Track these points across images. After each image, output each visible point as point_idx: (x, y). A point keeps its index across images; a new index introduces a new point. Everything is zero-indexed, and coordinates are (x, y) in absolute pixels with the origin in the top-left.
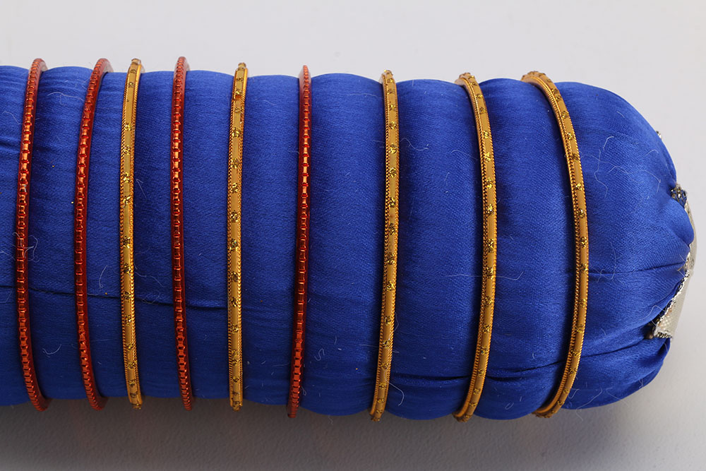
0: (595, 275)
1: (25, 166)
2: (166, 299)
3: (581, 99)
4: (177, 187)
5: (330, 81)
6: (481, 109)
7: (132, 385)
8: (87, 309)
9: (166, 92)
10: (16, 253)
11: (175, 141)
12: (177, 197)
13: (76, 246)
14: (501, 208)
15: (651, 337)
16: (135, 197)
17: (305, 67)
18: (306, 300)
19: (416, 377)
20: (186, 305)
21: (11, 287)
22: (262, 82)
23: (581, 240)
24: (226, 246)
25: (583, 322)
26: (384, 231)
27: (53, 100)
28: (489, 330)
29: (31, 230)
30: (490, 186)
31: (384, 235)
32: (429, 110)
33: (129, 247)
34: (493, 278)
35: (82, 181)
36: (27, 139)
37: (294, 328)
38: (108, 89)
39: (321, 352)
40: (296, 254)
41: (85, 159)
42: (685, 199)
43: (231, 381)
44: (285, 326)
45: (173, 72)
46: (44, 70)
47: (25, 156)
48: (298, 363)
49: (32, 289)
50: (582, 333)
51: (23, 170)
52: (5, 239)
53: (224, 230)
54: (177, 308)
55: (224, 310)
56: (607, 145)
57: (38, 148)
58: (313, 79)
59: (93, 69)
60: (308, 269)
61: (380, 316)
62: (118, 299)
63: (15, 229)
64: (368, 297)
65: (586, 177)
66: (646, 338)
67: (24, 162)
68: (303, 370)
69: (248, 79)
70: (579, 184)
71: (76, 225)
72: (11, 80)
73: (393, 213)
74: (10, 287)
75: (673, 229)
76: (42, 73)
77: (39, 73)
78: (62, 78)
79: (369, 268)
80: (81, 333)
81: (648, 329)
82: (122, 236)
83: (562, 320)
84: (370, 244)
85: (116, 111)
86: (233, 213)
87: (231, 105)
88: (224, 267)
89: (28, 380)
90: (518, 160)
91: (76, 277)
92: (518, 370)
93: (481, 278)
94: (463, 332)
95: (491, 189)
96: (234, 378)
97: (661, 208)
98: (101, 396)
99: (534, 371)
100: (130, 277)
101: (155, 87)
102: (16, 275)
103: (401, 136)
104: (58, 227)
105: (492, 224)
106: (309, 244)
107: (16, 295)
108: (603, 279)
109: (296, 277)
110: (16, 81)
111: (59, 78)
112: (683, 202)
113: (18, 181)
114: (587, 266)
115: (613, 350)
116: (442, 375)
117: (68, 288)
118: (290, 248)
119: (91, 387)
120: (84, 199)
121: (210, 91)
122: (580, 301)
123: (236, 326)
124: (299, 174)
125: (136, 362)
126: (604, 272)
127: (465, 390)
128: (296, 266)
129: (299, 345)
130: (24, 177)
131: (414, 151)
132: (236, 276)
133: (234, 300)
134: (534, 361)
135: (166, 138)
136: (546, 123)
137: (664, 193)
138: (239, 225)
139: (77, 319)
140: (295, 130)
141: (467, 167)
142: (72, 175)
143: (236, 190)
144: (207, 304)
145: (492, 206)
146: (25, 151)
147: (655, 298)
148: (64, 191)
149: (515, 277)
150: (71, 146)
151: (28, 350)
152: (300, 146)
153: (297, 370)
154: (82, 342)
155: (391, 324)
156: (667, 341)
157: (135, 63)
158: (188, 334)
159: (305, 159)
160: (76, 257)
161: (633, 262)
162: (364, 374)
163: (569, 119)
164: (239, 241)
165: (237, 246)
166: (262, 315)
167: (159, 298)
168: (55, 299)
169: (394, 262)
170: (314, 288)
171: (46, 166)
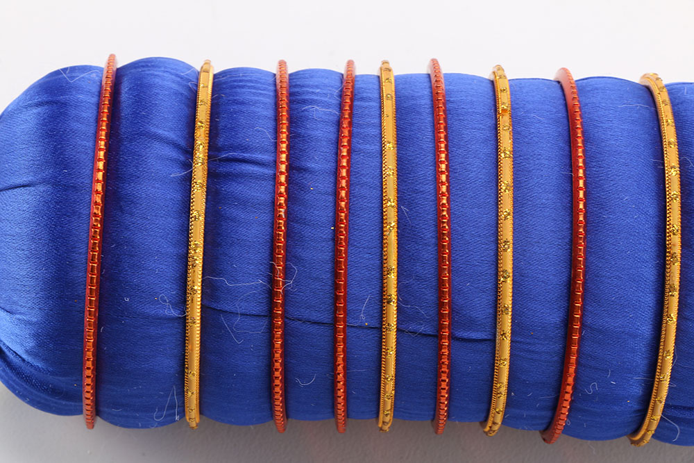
1: (282, 189)
2: (430, 330)
4: (445, 213)
5: (597, 89)
7: (387, 415)
8: (347, 341)
9: (426, 104)
10: (273, 282)
11: (442, 162)
12: (445, 225)
13: (337, 275)
16: (398, 222)
18: (581, 333)
20: (452, 337)
21: (266, 316)
22: (524, 91)
24: (497, 276)
26: (665, 260)
27: (306, 113)
29: (288, 257)
31: (665, 264)
33: (393, 277)
35: (343, 206)
36: (284, 160)
37: (566, 362)
39: (593, 385)
41: (347, 182)
44: (556, 358)
47: (283, 178)
48: (568, 397)
49: (287, 318)
51: (281, 193)
52: (261, 267)
53: (494, 259)
54: (443, 341)
55: (491, 342)
57: (295, 169)
62: (379, 329)
63: (272, 256)
64: (646, 330)
67: (282, 184)
71: (337, 253)
72: (258, 89)
73: (675, 241)
74: (264, 316)
78: (312, 87)
79: (649, 300)
80: (339, 365)
82: (386, 265)
84: (649, 273)
85: (374, 126)
86: (504, 242)
87: (497, 120)
88: (494, 299)
91: (337, 308)
96: (497, 410)
100: (393, 308)
101: (413, 98)
102: (273, 305)
103: (681, 154)
104: (317, 254)
106: (586, 275)
107: (272, 326)
109: (571, 310)
110: (264, 90)
111: (308, 86)
113: (276, 206)
117: (326, 318)
118: (564, 278)
120: (346, 225)
123: (505, 360)
124: (575, 199)
125: (393, 392)
128: (571, 296)
129: (570, 379)
130: (282, 202)
132: (506, 308)
133: (503, 332)
135: (432, 159)
138: (511, 255)
139: (335, 351)
142: (331, 198)
143: (508, 217)
144: (474, 335)
146: (282, 173)
148: (323, 214)
150: (330, 167)
151: (281, 381)
152: (572, 166)
153: (566, 404)
154: (339, 374)
155: (670, 358)
158: (452, 367)
159: (581, 182)
160: (337, 287)
162: (636, 406)
164: (511, 272)
165: (509, 277)
166: (532, 348)
167: (422, 329)
168: (313, 329)
169: (676, 294)
170: (589, 321)
171: (303, 188)
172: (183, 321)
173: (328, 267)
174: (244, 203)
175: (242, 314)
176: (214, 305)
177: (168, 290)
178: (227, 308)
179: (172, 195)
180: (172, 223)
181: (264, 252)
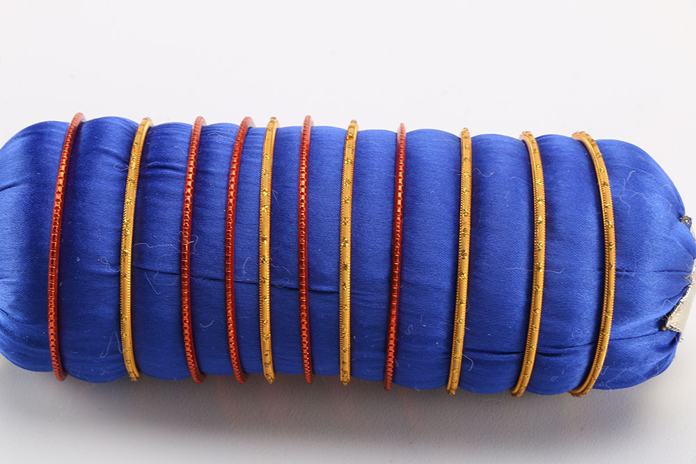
0: (620, 273)
1: (190, 183)
2: (293, 284)
3: (612, 147)
4: (303, 206)
6: (535, 150)
7: (266, 355)
8: (234, 292)
10: (181, 247)
11: (303, 166)
13: (226, 242)
14: (549, 220)
15: (664, 329)
16: (271, 207)
17: (402, 124)
18: (399, 285)
19: (482, 351)
20: (309, 290)
23: (610, 245)
24: (339, 243)
25: (611, 309)
26: (459, 235)
27: (211, 140)
28: (539, 312)
29: (193, 231)
30: (540, 203)
31: (459, 237)
32: (495, 150)
33: (266, 243)
34: (542, 271)
35: (232, 194)
36: (192, 164)
37: (390, 307)
38: (253, 134)
39: (410, 328)
40: (392, 251)
41: (235, 179)
42: (691, 223)
43: (341, 351)
44: (383, 307)
45: (301, 127)
46: (204, 125)
47: (190, 176)
48: (392, 336)
49: (193, 276)
50: (610, 317)
51: (188, 186)
52: (173, 238)
53: (337, 232)
55: (337, 294)
56: (630, 178)
57: (200, 172)
58: (407, 134)
59: (239, 125)
60: (401, 262)
61: (455, 300)
62: (257, 284)
63: (181, 229)
64: (446, 284)
65: (615, 200)
66: (660, 330)
67: (189, 180)
68: (396, 342)
69: (358, 132)
70: (608, 203)
71: (227, 227)
73: (466, 220)
74: (176, 274)
75: (680, 242)
76: (203, 127)
77: (200, 127)
79: (447, 262)
80: (229, 309)
81: (661, 323)
82: (261, 235)
83: (595, 307)
84: (448, 243)
85: (258, 148)
86: (345, 218)
87: (345, 143)
88: (338, 260)
89: (188, 349)
90: (562, 185)
91: (226, 266)
92: (560, 347)
93: (532, 272)
94: (518, 314)
95: (541, 205)
96: (344, 350)
97: (671, 226)
98: (244, 372)
99: (573, 349)
100: (267, 266)
102: (181, 264)
103: (473, 167)
104: (214, 229)
105: (541, 231)
106: (402, 242)
107: (181, 279)
108: (626, 276)
109: (392, 267)
112: (689, 227)
113: (184, 194)
114: (614, 265)
115: (634, 336)
116: (503, 350)
117: (220, 275)
118: (388, 246)
119: (235, 356)
120: (233, 207)
121: (329, 135)
122: (609, 292)
123: (346, 305)
124: (396, 191)
125: (269, 335)
126: (627, 271)
127: (520, 364)
128: (392, 258)
129: (393, 320)
130: (189, 191)
131: (483, 177)
132: (346, 266)
133: (345, 285)
134: (574, 340)
135: (296, 165)
136: (585, 161)
137: (675, 217)
138: (349, 227)
139: (226, 298)
140: (393, 161)
141: (523, 190)
142: (225, 191)
143: (348, 202)
144: (324, 288)
145: (541, 217)
146: (190, 173)
147: (667, 295)
148: (218, 202)
149: (559, 271)
150: (225, 171)
151: (188, 324)
152: (396, 171)
153: (392, 342)
154: (229, 317)
155: (463, 306)
156: (678, 335)
157: (273, 120)
158: (309, 311)
159: (400, 180)
160: (226, 250)
161: (650, 265)
162: (443, 348)
163: (601, 159)
164: (349, 239)
165: (348, 243)
166: (366, 298)
167: (288, 283)
168: (210, 284)
169: (467, 257)
170: (406, 277)
171: (205, 184)
172: (118, 277)
173: (222, 238)
174: (163, 194)
175: (160, 272)
176: (140, 266)
177: (108, 254)
178: (148, 267)
179: (113, 188)
180: (113, 207)
181: (176, 227)
